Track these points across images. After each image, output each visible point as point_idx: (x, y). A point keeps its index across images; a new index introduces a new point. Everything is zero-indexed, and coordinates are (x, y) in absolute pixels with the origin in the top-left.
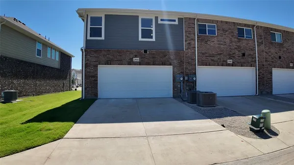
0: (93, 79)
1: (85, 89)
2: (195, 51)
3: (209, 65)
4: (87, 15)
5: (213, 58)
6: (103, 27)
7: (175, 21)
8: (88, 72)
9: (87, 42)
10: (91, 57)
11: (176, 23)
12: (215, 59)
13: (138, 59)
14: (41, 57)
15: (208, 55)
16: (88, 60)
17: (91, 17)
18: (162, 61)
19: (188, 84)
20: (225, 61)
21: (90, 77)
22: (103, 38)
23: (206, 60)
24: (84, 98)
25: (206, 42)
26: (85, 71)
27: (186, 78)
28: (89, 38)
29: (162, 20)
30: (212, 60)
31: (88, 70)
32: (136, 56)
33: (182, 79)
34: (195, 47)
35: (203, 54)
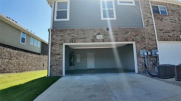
0: (58, 57)
1: (50, 67)
2: (154, 27)
3: (167, 40)
4: (55, 2)
5: (169, 34)
6: (68, 10)
7: (132, 3)
8: (54, 50)
9: (54, 23)
10: (57, 36)
11: (134, 4)
12: (171, 34)
13: (102, 36)
14: (25, 44)
15: (164, 31)
16: (54, 39)
17: (58, 3)
18: (124, 37)
19: (151, 59)
20: (178, 37)
21: (55, 55)
22: (68, 19)
23: (164, 35)
24: (49, 76)
25: (161, 20)
26: (51, 49)
27: (149, 53)
28: (55, 20)
29: (120, 2)
30: (169, 36)
31: (54, 48)
32: (99, 34)
33: (146, 54)
34: (153, 24)
35: (161, 30)
